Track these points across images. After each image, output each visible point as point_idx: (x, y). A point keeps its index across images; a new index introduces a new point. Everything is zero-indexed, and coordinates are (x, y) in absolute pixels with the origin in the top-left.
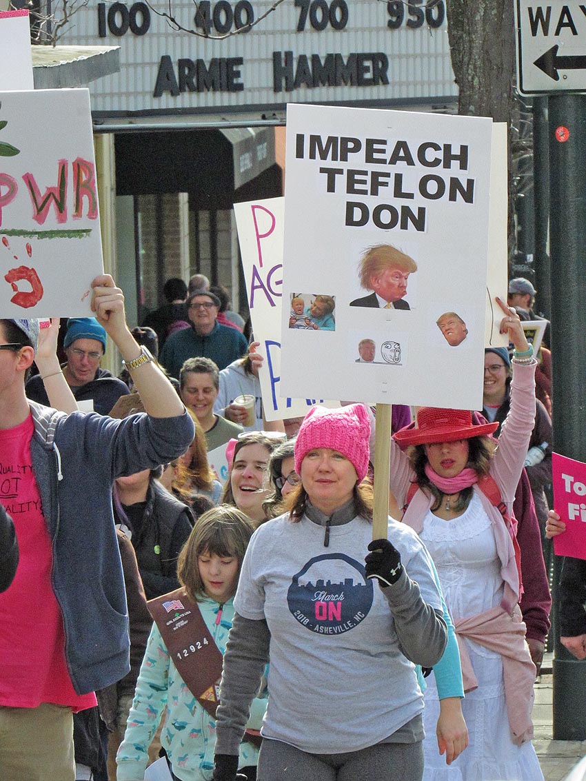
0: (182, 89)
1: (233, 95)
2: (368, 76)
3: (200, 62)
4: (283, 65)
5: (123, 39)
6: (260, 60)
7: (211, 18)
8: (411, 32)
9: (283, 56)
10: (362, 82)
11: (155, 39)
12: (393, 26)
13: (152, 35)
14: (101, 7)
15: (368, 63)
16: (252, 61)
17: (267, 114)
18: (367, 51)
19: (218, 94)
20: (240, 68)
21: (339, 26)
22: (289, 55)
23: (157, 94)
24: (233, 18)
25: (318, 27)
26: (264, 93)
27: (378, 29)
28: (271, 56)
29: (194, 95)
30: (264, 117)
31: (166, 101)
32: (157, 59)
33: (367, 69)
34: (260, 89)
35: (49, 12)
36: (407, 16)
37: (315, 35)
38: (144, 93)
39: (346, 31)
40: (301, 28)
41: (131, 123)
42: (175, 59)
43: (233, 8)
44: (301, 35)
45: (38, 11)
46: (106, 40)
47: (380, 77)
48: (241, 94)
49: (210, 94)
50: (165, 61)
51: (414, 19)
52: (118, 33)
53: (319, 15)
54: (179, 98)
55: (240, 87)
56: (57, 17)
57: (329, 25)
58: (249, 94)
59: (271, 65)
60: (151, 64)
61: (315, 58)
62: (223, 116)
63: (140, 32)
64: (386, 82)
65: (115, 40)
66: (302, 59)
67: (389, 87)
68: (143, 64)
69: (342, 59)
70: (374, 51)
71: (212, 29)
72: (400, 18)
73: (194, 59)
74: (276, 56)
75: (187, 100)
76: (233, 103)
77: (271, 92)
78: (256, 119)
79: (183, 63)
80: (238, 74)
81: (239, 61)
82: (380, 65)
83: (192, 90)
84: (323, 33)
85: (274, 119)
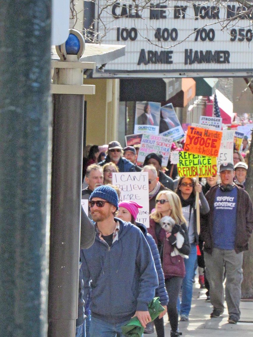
0: (148, 62)
1: (169, 65)
2: (222, 59)
3: (156, 52)
4: (189, 54)
5: (126, 42)
6: (180, 52)
7: (161, 35)
8: (239, 43)
9: (189, 51)
10: (219, 62)
11: (139, 42)
12: (232, 40)
13: (138, 41)
14: (118, 29)
15: (222, 55)
16: (177, 52)
17: (182, 73)
18: (222, 49)
19: (163, 65)
20: (172, 55)
21: (211, 40)
22: (191, 50)
23: (139, 64)
24: (170, 35)
25: (203, 40)
26: (181, 65)
27: (226, 41)
28: (184, 50)
29: (153, 65)
30: (180, 74)
31: (143, 67)
32: (139, 50)
33: (221, 57)
34: (179, 63)
35: (98, 31)
36: (238, 37)
37: (202, 42)
38: (134, 63)
39: (214, 42)
40: (196, 40)
41: (128, 75)
42: (146, 50)
43: (170, 31)
44: (196, 42)
45: (94, 31)
46: (120, 42)
47: (227, 60)
48: (172, 65)
49: (160, 65)
50: (143, 51)
51: (241, 38)
52: (125, 39)
53: (204, 35)
54: (147, 66)
55: (171, 62)
56: (101, 33)
57: (207, 39)
58: (175, 65)
59: (184, 54)
60: (137, 52)
61: (201, 52)
62: (165, 73)
63: (133, 39)
64: (228, 62)
65: (123, 42)
66: (196, 52)
67: (230, 64)
68: (134, 52)
69: (212, 53)
70: (224, 50)
71: (162, 39)
72: (235, 37)
73: (154, 51)
74: (186, 51)
75: (151, 67)
76: (169, 68)
77: (184, 65)
78: (177, 75)
79: (150, 52)
80: (171, 57)
81: (171, 52)
82: (227, 55)
83: (153, 62)
84: (205, 42)
85: (184, 75)
